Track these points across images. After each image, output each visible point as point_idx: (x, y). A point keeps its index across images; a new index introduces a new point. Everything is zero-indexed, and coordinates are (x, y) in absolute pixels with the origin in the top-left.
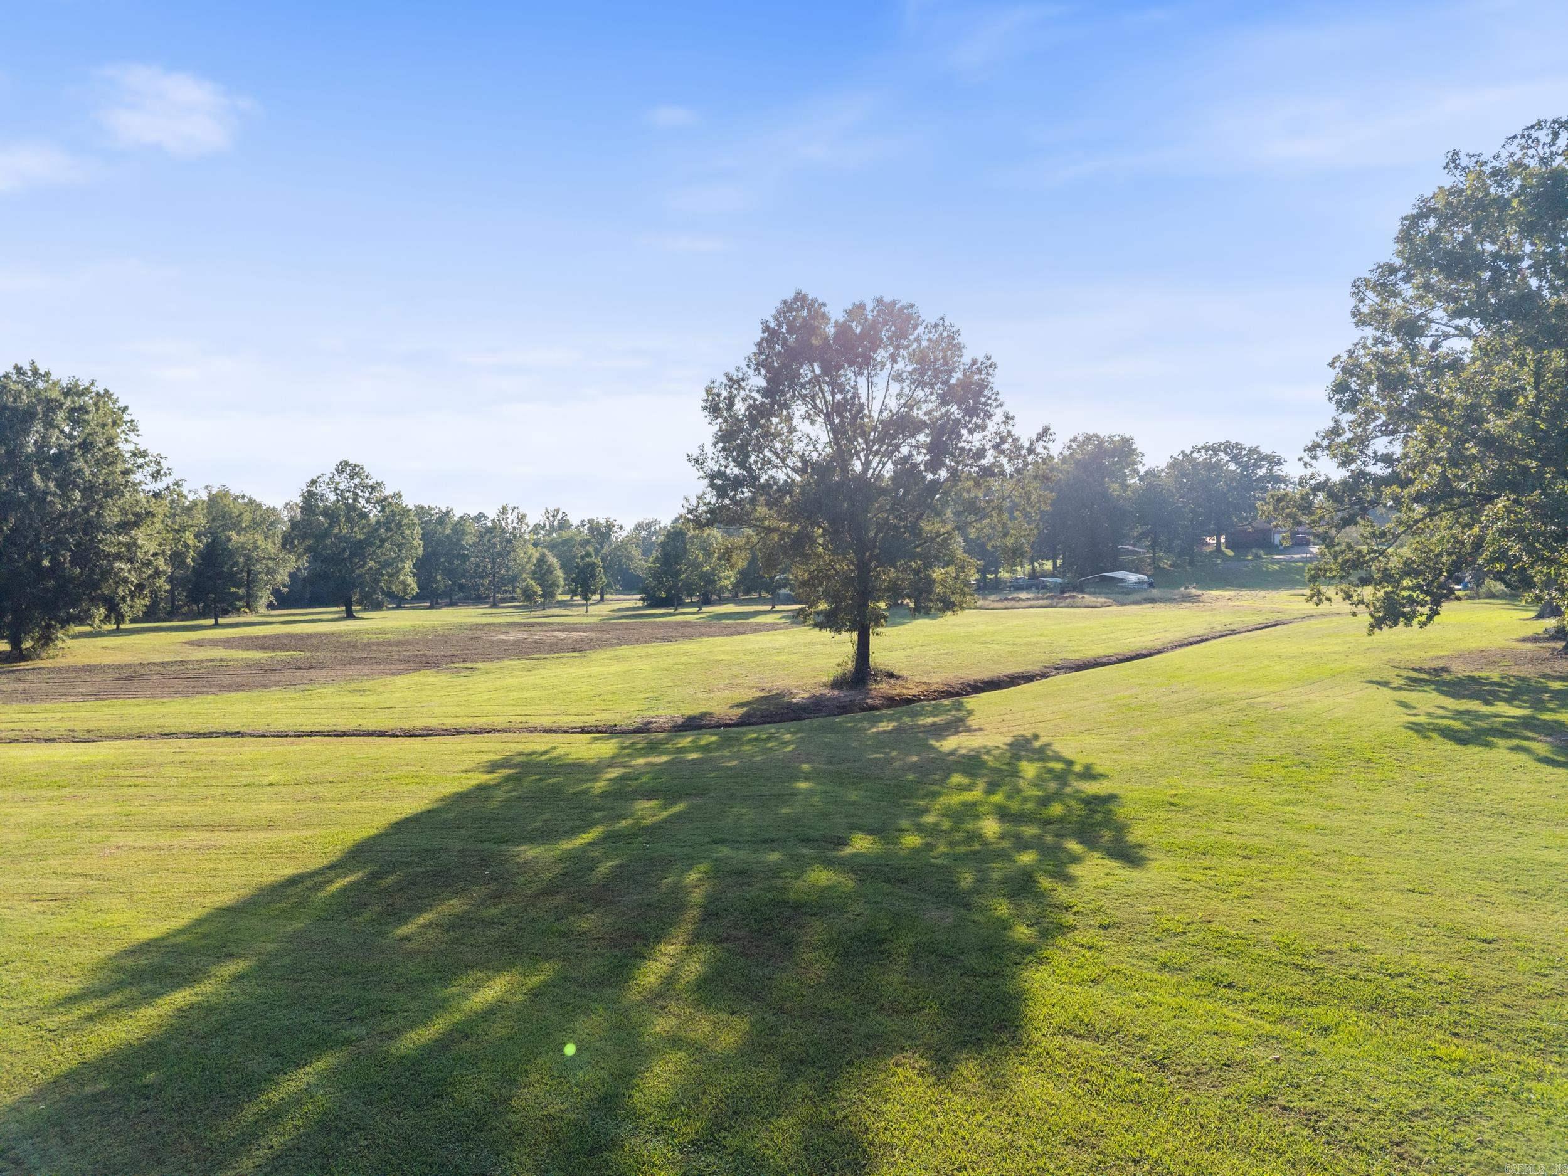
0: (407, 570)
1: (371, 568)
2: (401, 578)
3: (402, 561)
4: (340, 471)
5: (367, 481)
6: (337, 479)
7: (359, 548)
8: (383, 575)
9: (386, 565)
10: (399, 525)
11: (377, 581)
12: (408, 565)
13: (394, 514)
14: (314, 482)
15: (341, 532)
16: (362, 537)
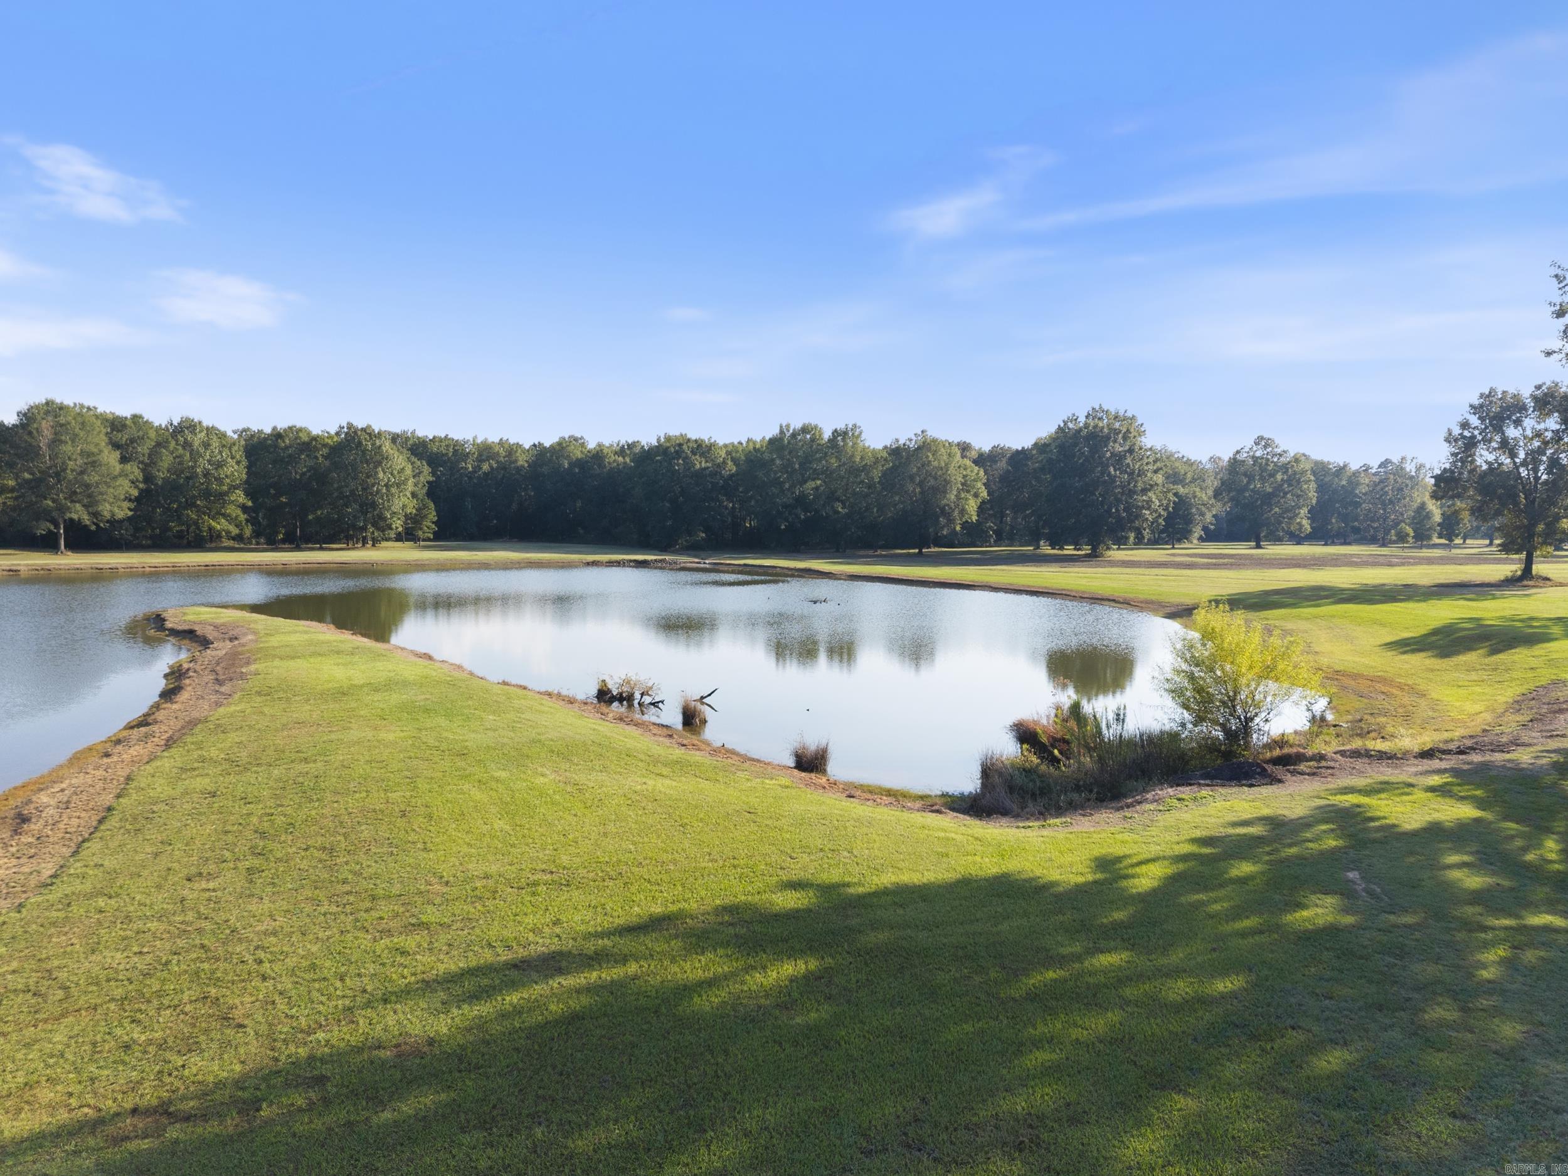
0: (1302, 515)
1: (1276, 513)
2: (1298, 520)
3: (1300, 508)
4: (1257, 444)
5: (1276, 450)
6: (1255, 448)
7: (1268, 499)
8: (1284, 518)
9: (1287, 510)
10: (1299, 482)
11: (1280, 523)
12: (1304, 511)
13: (1295, 473)
14: (1238, 452)
15: (1255, 487)
16: (1270, 490)
